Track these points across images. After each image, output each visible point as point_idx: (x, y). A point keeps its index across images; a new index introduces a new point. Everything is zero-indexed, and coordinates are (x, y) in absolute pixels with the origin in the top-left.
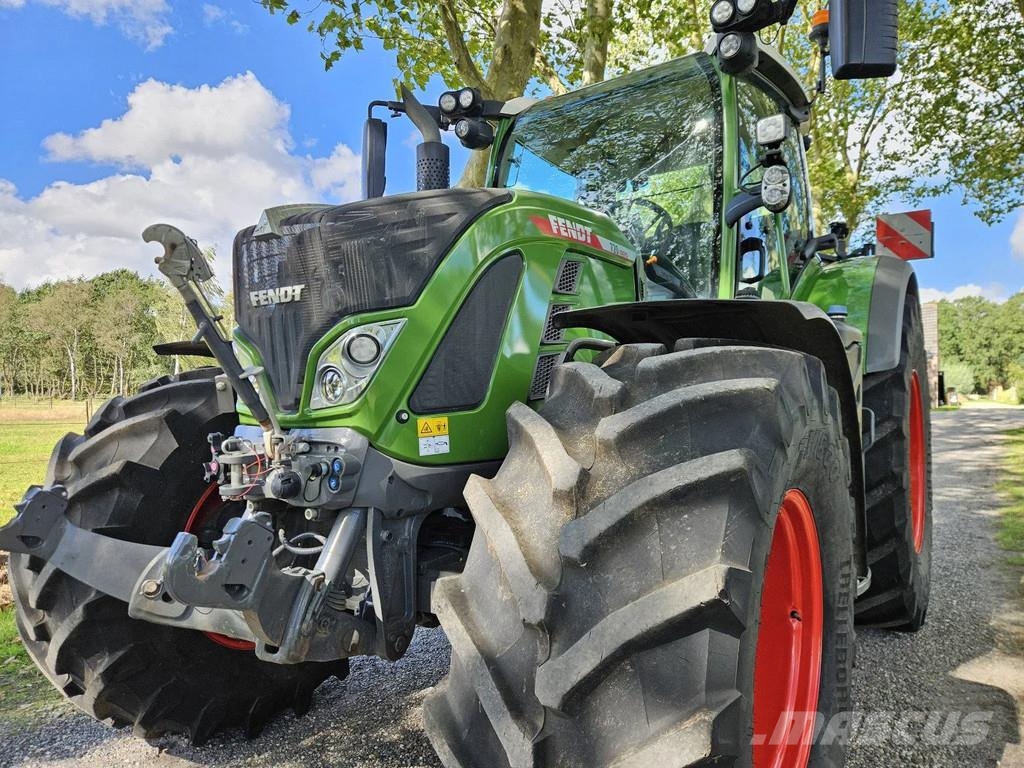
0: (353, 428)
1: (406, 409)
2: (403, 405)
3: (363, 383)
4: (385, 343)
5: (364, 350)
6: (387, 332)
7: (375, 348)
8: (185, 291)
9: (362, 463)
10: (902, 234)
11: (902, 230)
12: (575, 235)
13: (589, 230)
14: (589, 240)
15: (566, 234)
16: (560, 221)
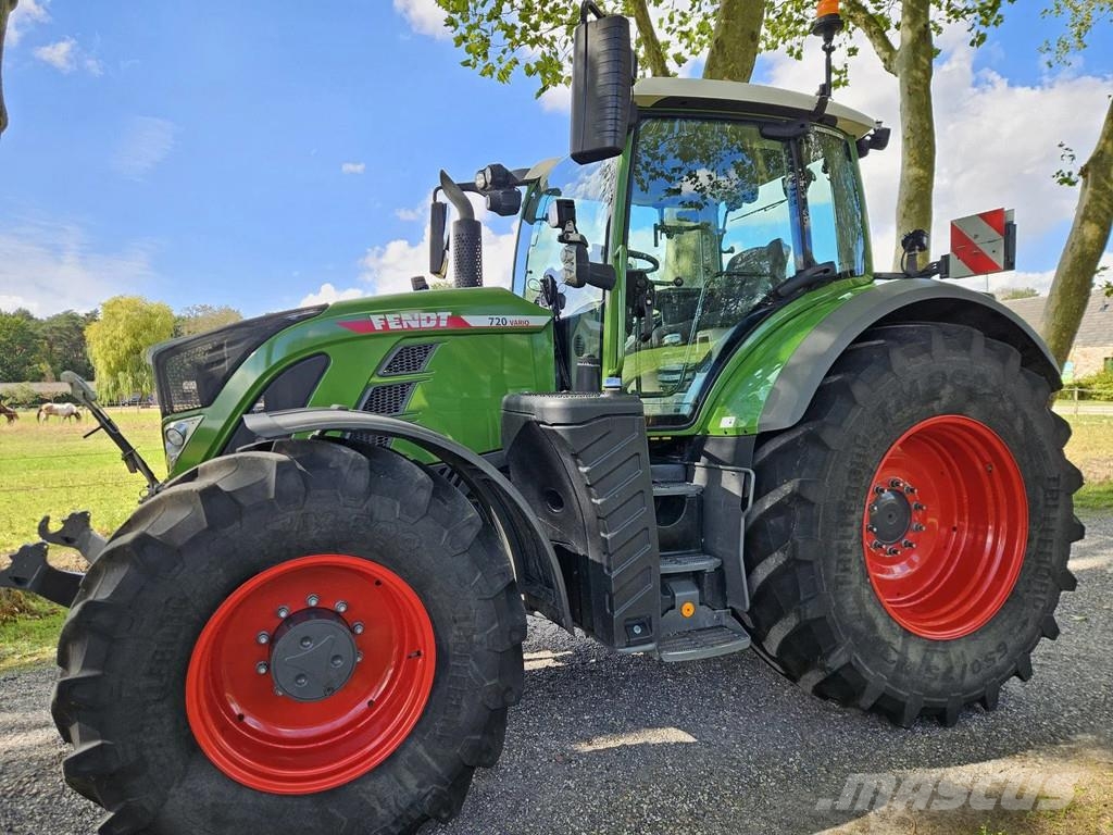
7: (181, 438)
10: (976, 241)
11: (976, 236)
12: (415, 325)
13: (444, 315)
14: (443, 324)
15: (400, 327)
16: (390, 318)
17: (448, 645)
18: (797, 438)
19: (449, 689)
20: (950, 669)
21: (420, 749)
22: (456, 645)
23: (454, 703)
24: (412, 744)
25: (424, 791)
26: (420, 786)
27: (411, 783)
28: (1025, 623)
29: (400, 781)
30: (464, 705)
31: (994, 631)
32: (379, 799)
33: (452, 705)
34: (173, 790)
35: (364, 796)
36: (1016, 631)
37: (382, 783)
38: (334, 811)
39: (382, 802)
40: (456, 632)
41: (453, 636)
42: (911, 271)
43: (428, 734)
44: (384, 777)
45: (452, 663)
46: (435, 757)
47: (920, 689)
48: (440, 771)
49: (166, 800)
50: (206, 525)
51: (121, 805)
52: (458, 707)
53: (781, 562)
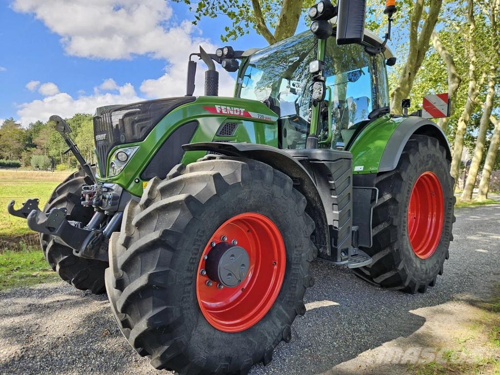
0: (117, 183)
1: (138, 178)
2: (138, 177)
3: (122, 168)
4: (130, 154)
5: (123, 157)
6: (131, 151)
7: (126, 157)
8: (64, 137)
9: (120, 196)
10: (435, 105)
11: (435, 103)
12: (232, 112)
13: (243, 110)
14: (242, 114)
15: (226, 113)
16: (223, 107)
17: (292, 258)
18: (392, 175)
19: (291, 279)
20: (427, 270)
21: (281, 308)
22: (295, 258)
23: (294, 285)
24: (277, 305)
25: (283, 327)
26: (282, 325)
27: (279, 324)
28: (443, 253)
29: (275, 323)
30: (297, 286)
31: (435, 256)
32: (267, 332)
33: (293, 287)
34: (193, 332)
35: (262, 331)
36: (441, 256)
37: (267, 325)
38: (251, 339)
39: (269, 333)
40: (296, 252)
41: (294, 254)
42: (405, 114)
43: (283, 300)
44: (267, 322)
45: (293, 267)
46: (286, 310)
47: (420, 278)
48: (289, 317)
49: (191, 337)
50: (215, 193)
51: (171, 342)
52: (295, 287)
53: (386, 226)
